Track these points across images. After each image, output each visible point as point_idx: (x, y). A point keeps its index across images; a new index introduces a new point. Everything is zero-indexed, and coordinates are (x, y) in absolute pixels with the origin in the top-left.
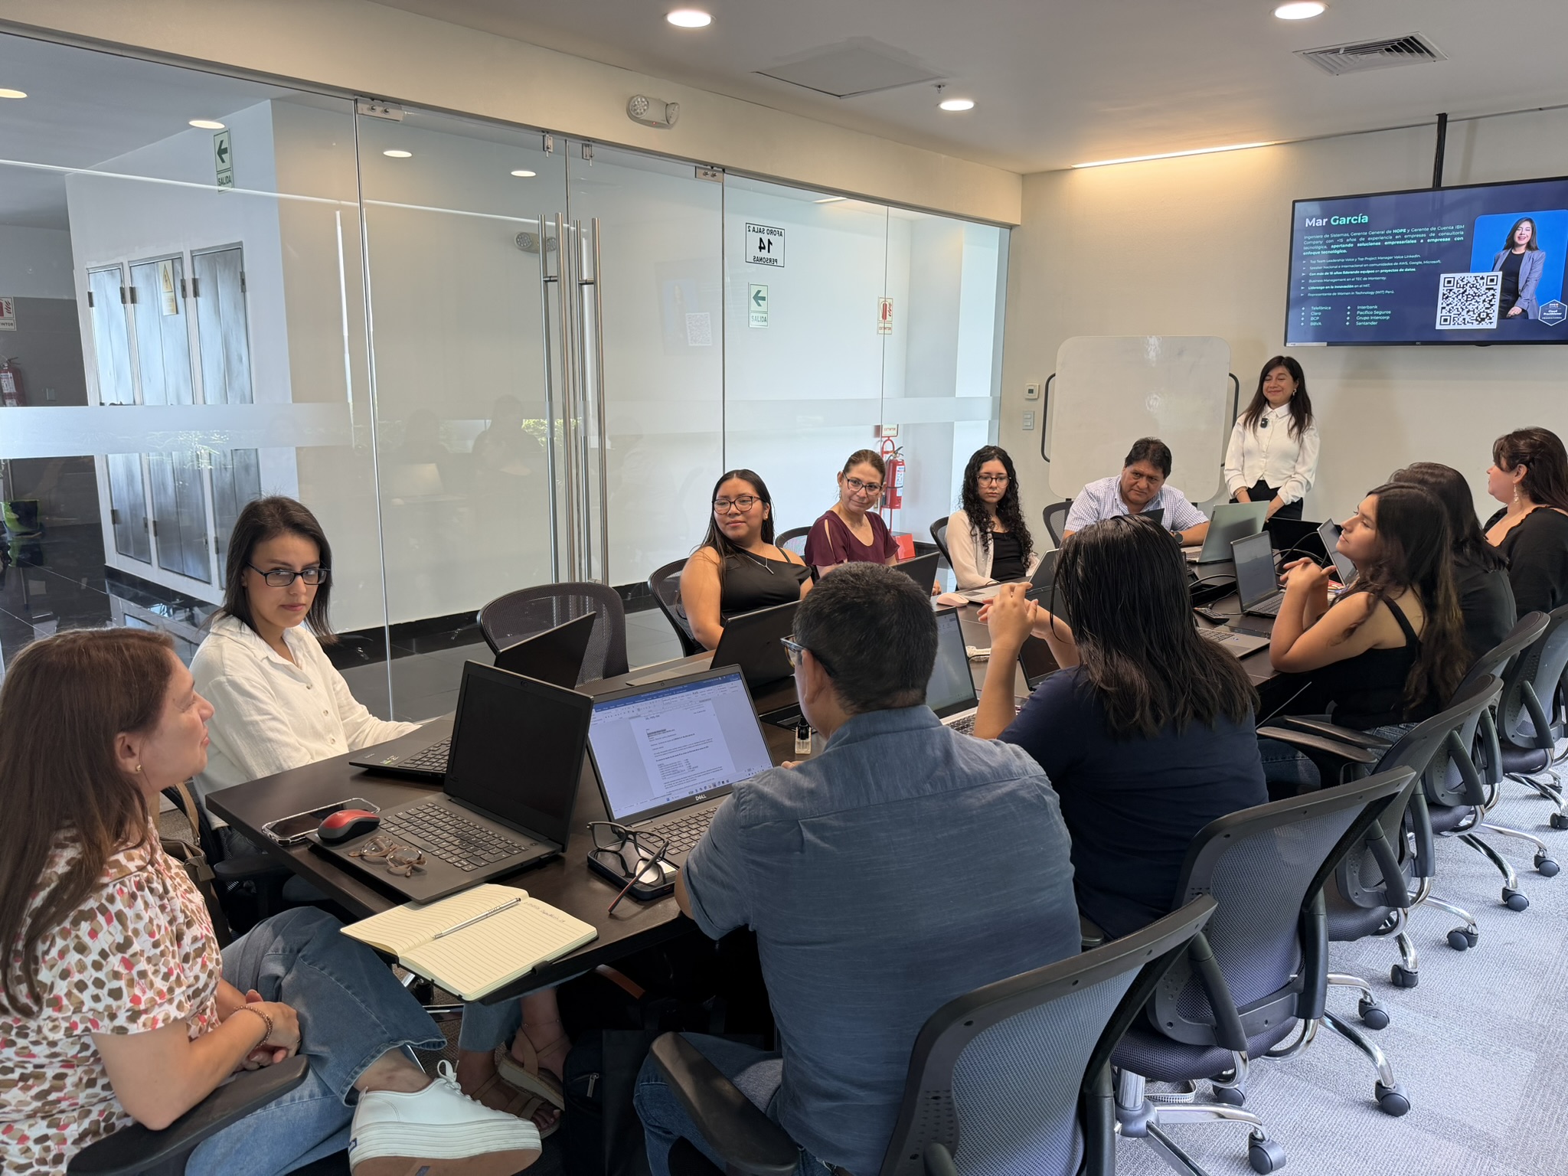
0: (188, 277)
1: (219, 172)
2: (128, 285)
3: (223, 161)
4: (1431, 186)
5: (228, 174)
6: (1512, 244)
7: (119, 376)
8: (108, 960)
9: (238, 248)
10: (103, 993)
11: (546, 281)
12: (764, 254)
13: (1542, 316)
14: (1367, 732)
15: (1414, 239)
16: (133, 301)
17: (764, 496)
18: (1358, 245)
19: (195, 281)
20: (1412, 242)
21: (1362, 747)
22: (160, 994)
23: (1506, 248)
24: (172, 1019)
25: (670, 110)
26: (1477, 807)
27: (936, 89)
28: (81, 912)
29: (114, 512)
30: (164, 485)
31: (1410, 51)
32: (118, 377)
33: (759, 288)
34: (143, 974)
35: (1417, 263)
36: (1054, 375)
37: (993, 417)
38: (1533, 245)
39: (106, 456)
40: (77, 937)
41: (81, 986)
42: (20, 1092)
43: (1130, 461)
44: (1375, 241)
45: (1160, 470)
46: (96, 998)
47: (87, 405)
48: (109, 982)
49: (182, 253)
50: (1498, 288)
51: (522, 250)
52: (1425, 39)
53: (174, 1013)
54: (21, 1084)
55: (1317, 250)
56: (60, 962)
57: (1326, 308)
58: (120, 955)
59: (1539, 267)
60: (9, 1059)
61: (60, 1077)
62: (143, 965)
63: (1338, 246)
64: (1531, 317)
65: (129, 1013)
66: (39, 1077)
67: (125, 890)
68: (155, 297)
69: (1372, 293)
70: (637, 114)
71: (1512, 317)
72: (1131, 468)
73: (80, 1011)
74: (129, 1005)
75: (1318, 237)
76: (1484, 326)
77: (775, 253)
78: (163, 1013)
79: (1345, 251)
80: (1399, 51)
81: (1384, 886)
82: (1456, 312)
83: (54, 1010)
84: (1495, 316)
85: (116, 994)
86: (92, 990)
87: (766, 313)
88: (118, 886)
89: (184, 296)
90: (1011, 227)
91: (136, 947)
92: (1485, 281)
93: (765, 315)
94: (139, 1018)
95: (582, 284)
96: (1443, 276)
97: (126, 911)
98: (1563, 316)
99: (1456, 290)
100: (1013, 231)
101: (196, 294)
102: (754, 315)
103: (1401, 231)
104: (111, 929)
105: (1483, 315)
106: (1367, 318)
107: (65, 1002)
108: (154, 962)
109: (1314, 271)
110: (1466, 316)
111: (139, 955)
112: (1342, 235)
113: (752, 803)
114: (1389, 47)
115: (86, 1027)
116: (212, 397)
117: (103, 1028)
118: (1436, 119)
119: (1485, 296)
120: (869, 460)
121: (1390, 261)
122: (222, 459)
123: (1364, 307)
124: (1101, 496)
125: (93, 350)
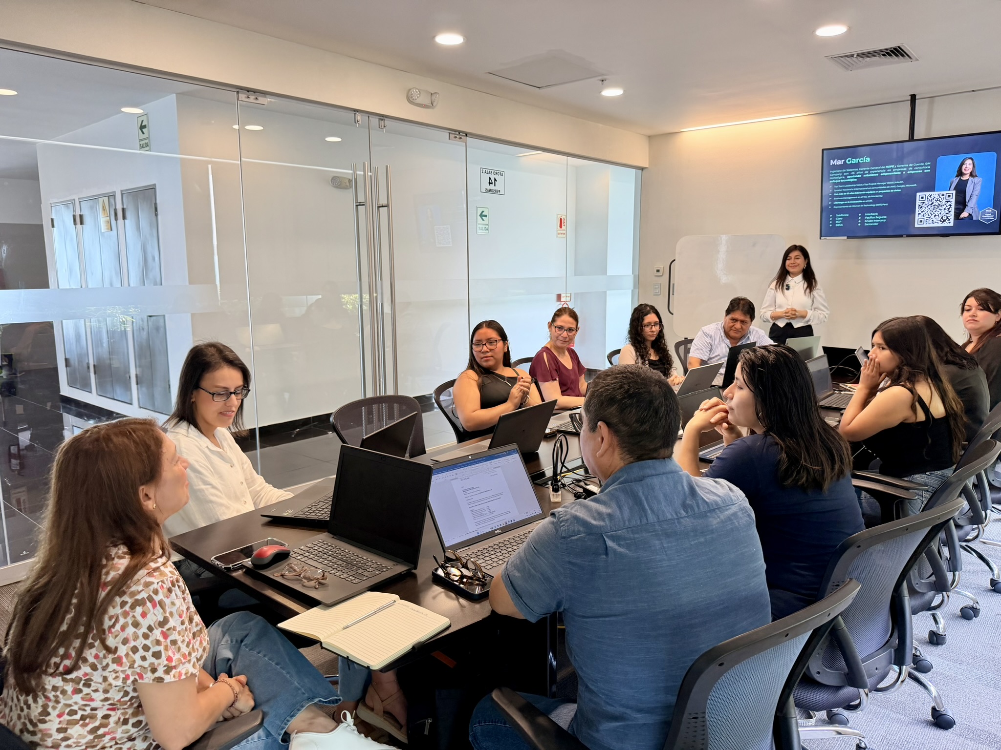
0: (119, 207)
1: (140, 140)
2: (78, 213)
3: (143, 133)
4: (908, 139)
5: (147, 141)
6: (960, 173)
7: (71, 271)
8: (153, 632)
9: (153, 188)
10: (148, 655)
11: (357, 205)
12: (492, 187)
13: (982, 217)
14: (906, 479)
15: (899, 171)
16: (82, 223)
17: (504, 337)
18: (864, 176)
19: (123, 210)
20: (898, 173)
21: (907, 489)
22: (184, 656)
23: (957, 176)
24: (190, 674)
25: (434, 97)
26: (980, 526)
27: (601, 82)
28: (137, 600)
29: (67, 361)
30: (101, 340)
31: (897, 55)
32: (70, 273)
33: (483, 209)
34: (174, 642)
35: (902, 186)
36: (674, 260)
37: (635, 287)
38: (974, 174)
39: (62, 322)
40: (134, 616)
41: (135, 650)
42: (80, 728)
43: (728, 312)
44: (875, 173)
45: (749, 316)
46: (144, 658)
47: (49, 288)
48: (153, 646)
49: (115, 192)
50: (953, 201)
51: (335, 187)
52: (907, 48)
53: (192, 670)
54: (81, 722)
55: (838, 179)
56: (121, 633)
57: (845, 215)
58: (160, 629)
59: (978, 188)
60: (76, 703)
61: (107, 717)
62: (174, 636)
63: (852, 177)
64: (974, 218)
65: (165, 668)
66: (93, 717)
67: (165, 586)
68: (96, 220)
69: (874, 205)
70: (413, 99)
71: (963, 219)
72: (730, 316)
73: (133, 668)
74: (166, 663)
75: (838, 171)
76: (946, 224)
77: (499, 186)
78: (185, 669)
79: (856, 180)
80: (890, 55)
81: (933, 578)
82: (927, 216)
83: (118, 665)
84: (952, 218)
85: (157, 655)
86: (141, 652)
87: (488, 225)
88: (160, 583)
89: (116, 219)
90: (642, 169)
91: (172, 623)
92: (945, 196)
93: (486, 226)
94: (171, 671)
95: (379, 207)
96: (918, 194)
97: (165, 600)
98: (994, 217)
99: (926, 203)
100: (644, 171)
101: (124, 218)
102: (480, 226)
103: (891, 166)
104: (156, 612)
105: (945, 218)
106: (872, 221)
107: (124, 660)
108: (182, 634)
109: (837, 192)
110: (934, 219)
111: (172, 630)
112: (854, 170)
113: (569, 521)
114: (884, 53)
115: (135, 678)
116: (134, 280)
117: (147, 679)
118: (909, 98)
119: (945, 206)
120: (567, 314)
121: (885, 185)
122: (141, 323)
123: (869, 214)
124: (713, 335)
125: (53, 255)
